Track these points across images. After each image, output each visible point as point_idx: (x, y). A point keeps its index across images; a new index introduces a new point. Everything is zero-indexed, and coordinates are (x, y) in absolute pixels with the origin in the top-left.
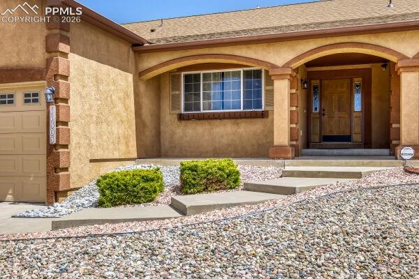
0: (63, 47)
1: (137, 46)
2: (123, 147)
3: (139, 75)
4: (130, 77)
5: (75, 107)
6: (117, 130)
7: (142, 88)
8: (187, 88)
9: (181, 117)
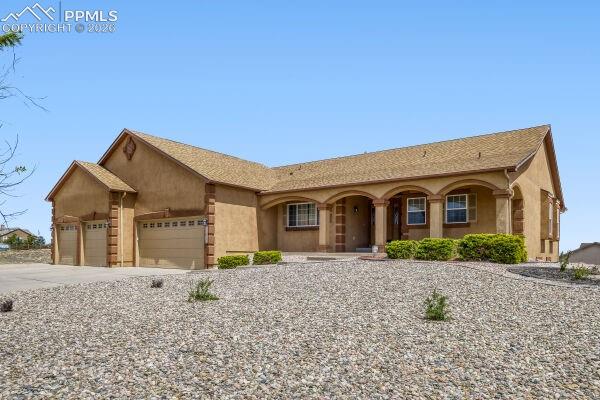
0: (211, 200)
1: (257, 193)
2: (248, 245)
3: (260, 208)
4: (254, 210)
5: (218, 226)
6: (244, 237)
7: (263, 214)
8: (291, 213)
9: (287, 229)
